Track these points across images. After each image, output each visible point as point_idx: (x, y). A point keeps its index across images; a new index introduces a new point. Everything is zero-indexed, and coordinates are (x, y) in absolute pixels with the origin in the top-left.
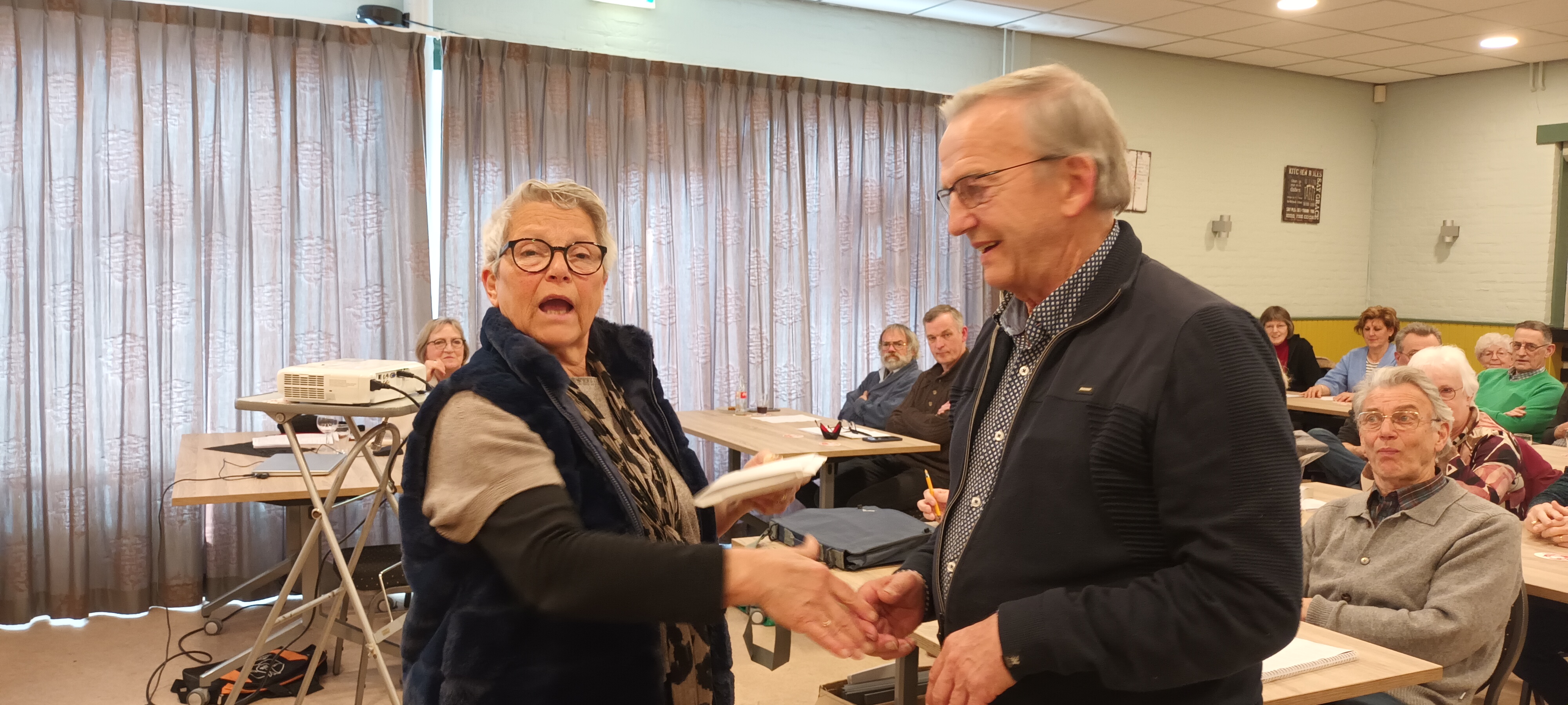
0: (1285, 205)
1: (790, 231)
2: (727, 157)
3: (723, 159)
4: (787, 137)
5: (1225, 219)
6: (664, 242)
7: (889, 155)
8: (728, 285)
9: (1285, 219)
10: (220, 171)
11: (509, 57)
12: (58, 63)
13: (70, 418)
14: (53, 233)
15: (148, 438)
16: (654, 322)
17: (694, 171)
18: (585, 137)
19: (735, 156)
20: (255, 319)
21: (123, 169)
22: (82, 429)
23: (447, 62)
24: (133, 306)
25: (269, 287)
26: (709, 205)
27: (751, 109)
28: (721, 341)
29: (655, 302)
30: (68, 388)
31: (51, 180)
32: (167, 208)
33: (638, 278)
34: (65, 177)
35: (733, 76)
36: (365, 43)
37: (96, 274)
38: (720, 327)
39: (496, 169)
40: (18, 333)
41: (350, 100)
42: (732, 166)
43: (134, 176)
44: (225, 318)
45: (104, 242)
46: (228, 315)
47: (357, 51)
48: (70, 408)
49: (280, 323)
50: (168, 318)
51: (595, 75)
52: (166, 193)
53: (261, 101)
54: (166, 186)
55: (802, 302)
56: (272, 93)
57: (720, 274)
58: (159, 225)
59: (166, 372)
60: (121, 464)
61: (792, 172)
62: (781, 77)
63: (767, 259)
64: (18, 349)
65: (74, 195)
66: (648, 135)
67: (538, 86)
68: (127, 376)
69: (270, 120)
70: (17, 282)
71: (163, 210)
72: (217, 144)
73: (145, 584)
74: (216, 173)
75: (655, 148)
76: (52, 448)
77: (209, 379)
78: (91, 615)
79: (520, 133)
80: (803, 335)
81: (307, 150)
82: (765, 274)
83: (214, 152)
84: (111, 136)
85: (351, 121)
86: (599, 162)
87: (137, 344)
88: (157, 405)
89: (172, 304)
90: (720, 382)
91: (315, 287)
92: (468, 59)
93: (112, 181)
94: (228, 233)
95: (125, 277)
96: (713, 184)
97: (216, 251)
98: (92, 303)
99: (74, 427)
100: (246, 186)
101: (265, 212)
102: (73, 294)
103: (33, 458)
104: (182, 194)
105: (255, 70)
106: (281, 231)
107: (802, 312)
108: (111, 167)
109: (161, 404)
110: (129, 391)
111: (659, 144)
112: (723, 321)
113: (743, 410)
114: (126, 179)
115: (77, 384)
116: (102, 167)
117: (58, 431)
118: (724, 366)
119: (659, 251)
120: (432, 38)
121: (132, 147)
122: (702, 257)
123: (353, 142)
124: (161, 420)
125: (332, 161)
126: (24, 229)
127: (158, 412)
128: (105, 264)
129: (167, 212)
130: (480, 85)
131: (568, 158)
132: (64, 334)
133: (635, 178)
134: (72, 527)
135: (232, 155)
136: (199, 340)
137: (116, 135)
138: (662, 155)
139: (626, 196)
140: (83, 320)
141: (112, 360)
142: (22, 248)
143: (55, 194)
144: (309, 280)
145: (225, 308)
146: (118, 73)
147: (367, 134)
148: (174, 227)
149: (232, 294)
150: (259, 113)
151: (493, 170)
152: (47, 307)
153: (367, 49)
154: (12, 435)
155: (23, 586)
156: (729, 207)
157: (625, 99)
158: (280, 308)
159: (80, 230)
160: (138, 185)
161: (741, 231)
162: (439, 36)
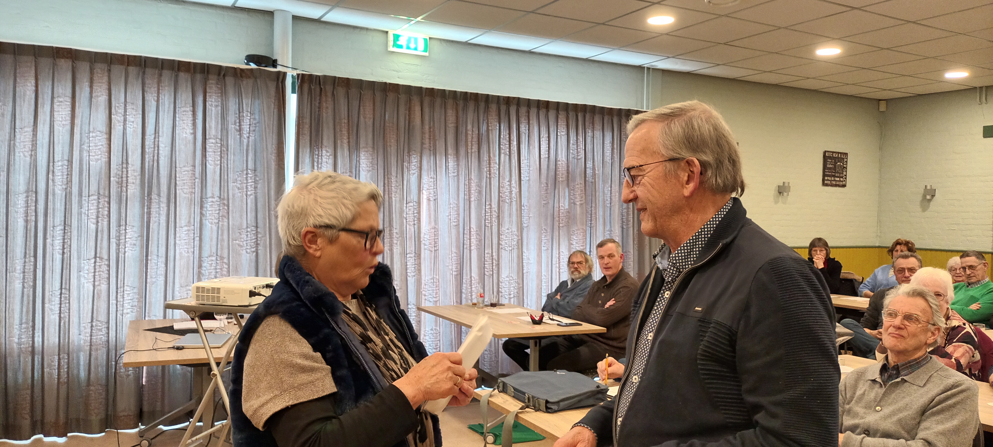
0: (824, 175)
1: (511, 192)
2: (472, 146)
3: (469, 147)
4: (510, 134)
5: (786, 185)
6: (432, 199)
7: (573, 144)
8: (472, 226)
9: (824, 184)
10: (158, 156)
11: (338, 86)
12: (60, 91)
13: (60, 310)
14: (54, 195)
15: (108, 322)
16: (425, 249)
17: (451, 155)
18: (384, 134)
19: (477, 146)
20: (177, 248)
21: (98, 155)
22: (67, 317)
23: (300, 89)
24: (102, 240)
25: (186, 228)
26: (460, 176)
27: (487, 116)
28: (467, 261)
29: (426, 236)
30: (60, 291)
31: (54, 162)
32: (124, 179)
33: (416, 222)
34: (62, 160)
35: (476, 97)
36: (249, 77)
37: (80, 220)
38: (466, 252)
39: (328, 154)
40: (30, 257)
41: (239, 112)
42: (475, 152)
43: (104, 159)
44: (158, 247)
45: (85, 200)
46: (160, 245)
47: (244, 82)
48: (61, 304)
49: (193, 250)
50: (123, 247)
51: (391, 96)
52: (125, 170)
53: (184, 113)
54: (125, 166)
55: (518, 236)
56: (191, 108)
57: (467, 219)
58: (119, 190)
59: (121, 281)
60: (91, 339)
61: (512, 156)
62: (506, 97)
63: (496, 209)
64: (30, 267)
65: (68, 171)
66: (423, 133)
67: (355, 103)
68: (96, 283)
69: (190, 125)
70: (31, 225)
71: (122, 181)
72: (157, 139)
73: (103, 415)
74: (156, 157)
75: (427, 141)
76: (48, 329)
77: (148, 285)
78: (69, 435)
79: (344, 132)
80: (518, 257)
81: (212, 143)
82: (494, 219)
83: (155, 144)
84: (91, 134)
85: (240, 126)
86: (392, 150)
87: (103, 263)
88: (115, 302)
89: (126, 238)
90: (466, 287)
91: (215, 228)
92: (313, 87)
93: (91, 162)
94: (162, 195)
95: (98, 222)
96: (463, 162)
97: (154, 206)
98: (76, 238)
99: (62, 315)
100: (174, 165)
101: (185, 181)
102: (65, 232)
103: (36, 335)
104: (134, 170)
105: (181, 94)
106: (195, 193)
107: (518, 242)
108: (91, 154)
109: (117, 301)
110: (98, 294)
111: (430, 139)
112: (468, 248)
113: (481, 305)
114: (99, 161)
115: (65, 289)
116: (85, 154)
117: (52, 318)
118: (469, 277)
119: (429, 204)
120: (290, 74)
121: (104, 142)
122: (455, 208)
123: (240, 138)
124: (117, 311)
125: (227, 150)
126: (36, 193)
127: (115, 306)
128: (85, 213)
129: (125, 182)
130: (320, 103)
131: (373, 148)
132: (58, 257)
133: (415, 160)
134: (59, 379)
135: (166, 147)
136: (141, 261)
137: (94, 134)
138: (432, 145)
139: (409, 170)
140: (70, 248)
141: (88, 274)
142: (34, 204)
143: (56, 171)
144: (212, 223)
145: (158, 241)
146: (98, 96)
147: (249, 133)
148: (129, 190)
149: (163, 233)
150: (183, 120)
151: (327, 155)
152: (49, 241)
153: (251, 82)
154: (24, 321)
155: (27, 417)
156: (472, 178)
157: (409, 111)
158: (192, 241)
159: (71, 193)
160: (107, 165)
161: (480, 192)
162: (295, 73)
